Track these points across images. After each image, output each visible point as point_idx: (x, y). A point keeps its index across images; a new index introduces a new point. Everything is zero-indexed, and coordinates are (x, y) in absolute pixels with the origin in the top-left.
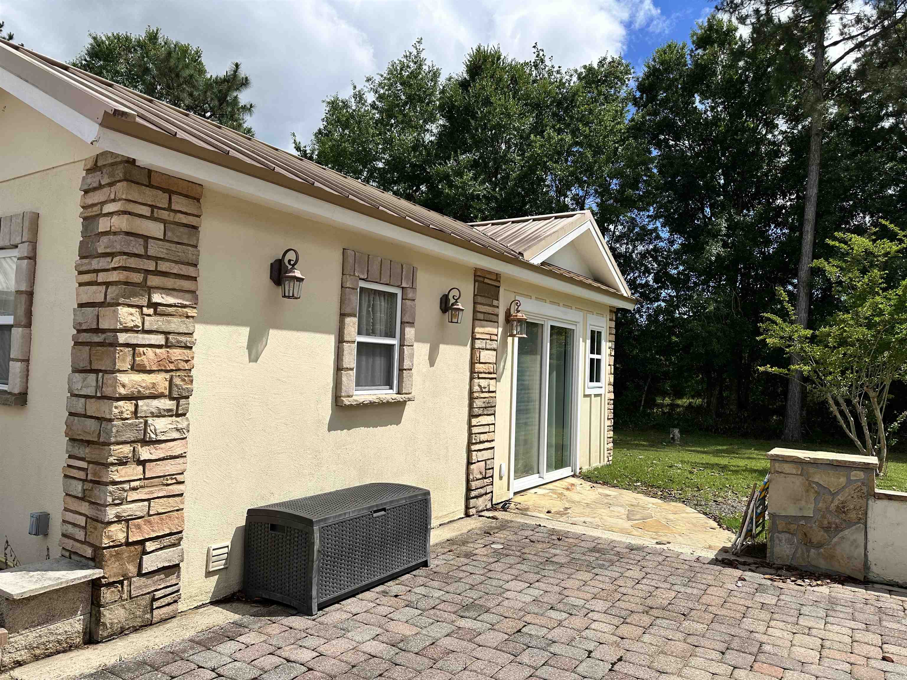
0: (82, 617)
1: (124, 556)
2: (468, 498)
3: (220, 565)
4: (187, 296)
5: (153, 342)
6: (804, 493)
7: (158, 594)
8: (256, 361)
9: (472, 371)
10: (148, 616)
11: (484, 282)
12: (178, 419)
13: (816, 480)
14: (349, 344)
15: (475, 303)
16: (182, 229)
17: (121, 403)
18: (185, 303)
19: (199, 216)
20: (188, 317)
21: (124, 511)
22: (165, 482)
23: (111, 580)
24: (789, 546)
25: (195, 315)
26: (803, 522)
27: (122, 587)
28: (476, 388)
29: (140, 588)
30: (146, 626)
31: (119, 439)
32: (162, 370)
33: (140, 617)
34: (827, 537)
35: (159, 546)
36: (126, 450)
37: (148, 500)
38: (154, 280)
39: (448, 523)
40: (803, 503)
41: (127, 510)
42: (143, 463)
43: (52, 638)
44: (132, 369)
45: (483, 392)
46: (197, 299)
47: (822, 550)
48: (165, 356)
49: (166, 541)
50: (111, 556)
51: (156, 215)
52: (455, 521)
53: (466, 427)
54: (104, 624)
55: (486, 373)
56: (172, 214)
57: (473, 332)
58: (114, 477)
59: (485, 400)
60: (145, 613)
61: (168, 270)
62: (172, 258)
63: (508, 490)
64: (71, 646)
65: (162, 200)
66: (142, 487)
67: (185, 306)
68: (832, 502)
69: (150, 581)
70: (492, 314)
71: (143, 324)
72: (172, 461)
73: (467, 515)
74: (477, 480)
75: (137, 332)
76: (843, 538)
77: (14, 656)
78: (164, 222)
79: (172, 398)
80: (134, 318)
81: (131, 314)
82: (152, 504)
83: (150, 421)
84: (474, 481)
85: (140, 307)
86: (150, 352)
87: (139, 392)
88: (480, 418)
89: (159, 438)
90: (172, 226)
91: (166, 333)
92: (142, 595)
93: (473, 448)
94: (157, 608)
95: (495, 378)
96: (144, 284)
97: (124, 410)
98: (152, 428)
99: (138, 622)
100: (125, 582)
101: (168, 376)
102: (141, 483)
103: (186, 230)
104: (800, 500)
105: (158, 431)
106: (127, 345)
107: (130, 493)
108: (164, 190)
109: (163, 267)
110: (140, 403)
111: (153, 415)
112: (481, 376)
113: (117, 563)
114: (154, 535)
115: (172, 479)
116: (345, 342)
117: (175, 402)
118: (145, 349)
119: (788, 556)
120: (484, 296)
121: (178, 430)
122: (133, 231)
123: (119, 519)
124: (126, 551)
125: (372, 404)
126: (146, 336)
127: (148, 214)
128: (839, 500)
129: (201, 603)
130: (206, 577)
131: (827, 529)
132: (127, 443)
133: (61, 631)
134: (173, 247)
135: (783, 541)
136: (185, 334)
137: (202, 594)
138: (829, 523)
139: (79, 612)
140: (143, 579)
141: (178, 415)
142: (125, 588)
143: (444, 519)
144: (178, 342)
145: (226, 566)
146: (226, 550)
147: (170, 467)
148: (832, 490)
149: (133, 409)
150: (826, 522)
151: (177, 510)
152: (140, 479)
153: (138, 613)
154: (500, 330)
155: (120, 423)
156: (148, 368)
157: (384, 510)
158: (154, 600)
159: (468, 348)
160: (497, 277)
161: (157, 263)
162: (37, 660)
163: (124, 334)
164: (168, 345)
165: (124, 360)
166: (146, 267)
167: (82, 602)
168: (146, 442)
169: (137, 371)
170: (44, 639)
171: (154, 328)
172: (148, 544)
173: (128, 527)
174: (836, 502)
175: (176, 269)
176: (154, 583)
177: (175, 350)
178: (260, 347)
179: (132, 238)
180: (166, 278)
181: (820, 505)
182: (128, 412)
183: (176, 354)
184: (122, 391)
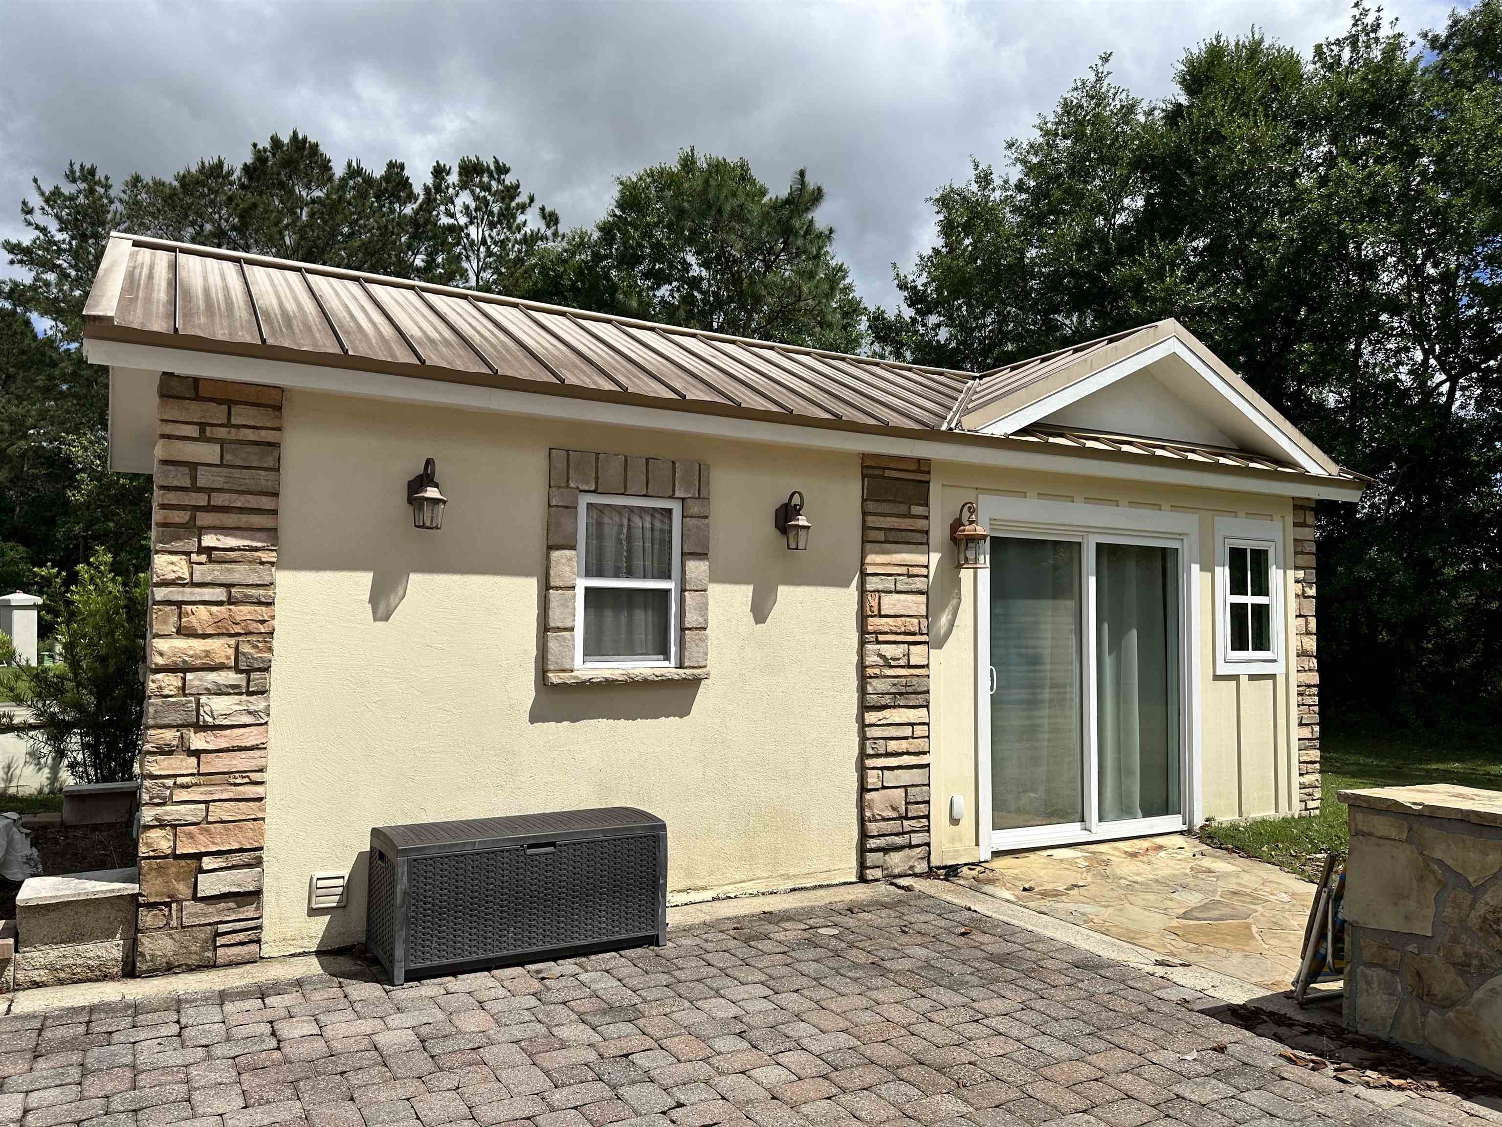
0: (121, 942)
1: (170, 871)
2: (863, 851)
3: (332, 902)
4: (263, 535)
5: (206, 598)
6: (1415, 884)
7: (222, 928)
8: (387, 619)
9: (863, 630)
10: (209, 954)
11: (883, 477)
12: (250, 698)
13: (1438, 855)
14: (560, 592)
15: (864, 514)
16: (248, 449)
17: (159, 676)
18: (255, 544)
19: (279, 429)
20: (262, 563)
21: (167, 813)
22: (232, 781)
23: (152, 900)
24: (1385, 997)
25: (274, 560)
26: (1412, 948)
27: (170, 911)
28: (871, 659)
29: (196, 915)
30: (207, 967)
31: (159, 721)
32: (223, 634)
33: (196, 953)
34: (1463, 987)
35: (224, 865)
36: (170, 736)
37: (206, 802)
38: (204, 519)
39: (815, 888)
40: (1412, 905)
41: (172, 812)
42: (197, 754)
43: (80, 962)
44: (179, 632)
45: (891, 667)
46: (277, 538)
47: (1451, 1014)
48: (226, 616)
49: (235, 859)
50: (152, 869)
51: (208, 434)
52: (832, 886)
53: (855, 727)
54: (143, 955)
55: (897, 633)
56: (233, 430)
57: (863, 564)
58: (152, 769)
59: (896, 681)
60: (204, 949)
61: (226, 504)
62: (236, 487)
63: (977, 844)
64: (106, 976)
65: (217, 413)
66: (196, 785)
67: (257, 549)
68: (1472, 907)
69: (211, 909)
70: (911, 531)
71: (191, 574)
72: (243, 754)
73: (862, 879)
74: (884, 819)
75: (184, 585)
76: (1493, 990)
77: (30, 974)
78: (222, 442)
79: (238, 671)
80: (175, 569)
81: (172, 563)
82: (211, 808)
83: (203, 699)
84: (876, 820)
85: (188, 554)
86: (202, 611)
87: (184, 662)
88: (886, 713)
89: (217, 722)
90: (233, 446)
91: (228, 586)
92: (199, 925)
93: (869, 763)
94: (222, 946)
95: (927, 643)
96: (191, 523)
97: (163, 685)
98: (207, 709)
99: (194, 960)
100: (174, 905)
101: (232, 641)
102: (193, 780)
103: (255, 449)
104: (1408, 897)
105: (215, 713)
106: (169, 603)
107: (176, 792)
108: (219, 402)
109: (219, 500)
110: (189, 676)
111: (209, 692)
112: (881, 638)
113: (160, 879)
114: (214, 849)
115: (243, 777)
116: (552, 588)
117: (244, 675)
118: (194, 608)
119: (1384, 1019)
120: (885, 501)
121: (250, 713)
122: (172, 459)
123: (161, 824)
124: (173, 867)
125: (609, 684)
126: (197, 590)
127: (197, 435)
128: (1487, 904)
129: (301, 950)
130: (309, 915)
131: (1462, 967)
132: (174, 727)
133: (92, 954)
134: (236, 473)
135: (1375, 985)
136: (258, 585)
137: (302, 938)
138: (1465, 954)
139: (118, 936)
140: (201, 905)
141: (250, 694)
142: (174, 913)
143: (805, 881)
144: (246, 596)
145: (342, 904)
146: (340, 882)
147: (239, 762)
148: (1471, 879)
149: (180, 684)
150: (1459, 952)
151: (254, 820)
152: (193, 775)
153: (193, 948)
154: (935, 558)
155: (159, 701)
156: (200, 632)
157: (553, 844)
158: (218, 934)
159: (853, 591)
160: (922, 466)
161: (209, 497)
162: (62, 984)
163: (163, 589)
164: (231, 601)
165: (165, 622)
166: (193, 503)
167: (121, 923)
168: (201, 727)
169: (184, 635)
170: (70, 961)
171: (208, 579)
172: (205, 859)
173: (175, 835)
174: (1481, 909)
175: (240, 501)
176: (219, 912)
177: (241, 608)
178: (393, 600)
179: (171, 468)
180: (226, 515)
181: (1448, 912)
182: (171, 687)
183: (243, 612)
184: (159, 660)
